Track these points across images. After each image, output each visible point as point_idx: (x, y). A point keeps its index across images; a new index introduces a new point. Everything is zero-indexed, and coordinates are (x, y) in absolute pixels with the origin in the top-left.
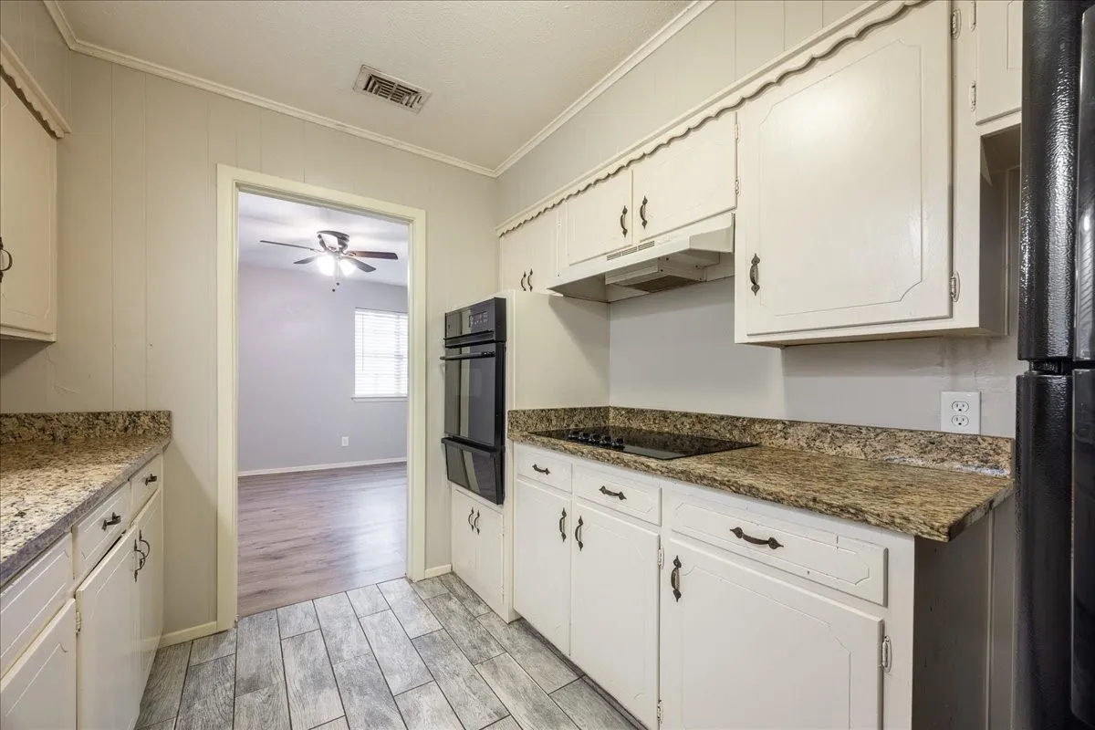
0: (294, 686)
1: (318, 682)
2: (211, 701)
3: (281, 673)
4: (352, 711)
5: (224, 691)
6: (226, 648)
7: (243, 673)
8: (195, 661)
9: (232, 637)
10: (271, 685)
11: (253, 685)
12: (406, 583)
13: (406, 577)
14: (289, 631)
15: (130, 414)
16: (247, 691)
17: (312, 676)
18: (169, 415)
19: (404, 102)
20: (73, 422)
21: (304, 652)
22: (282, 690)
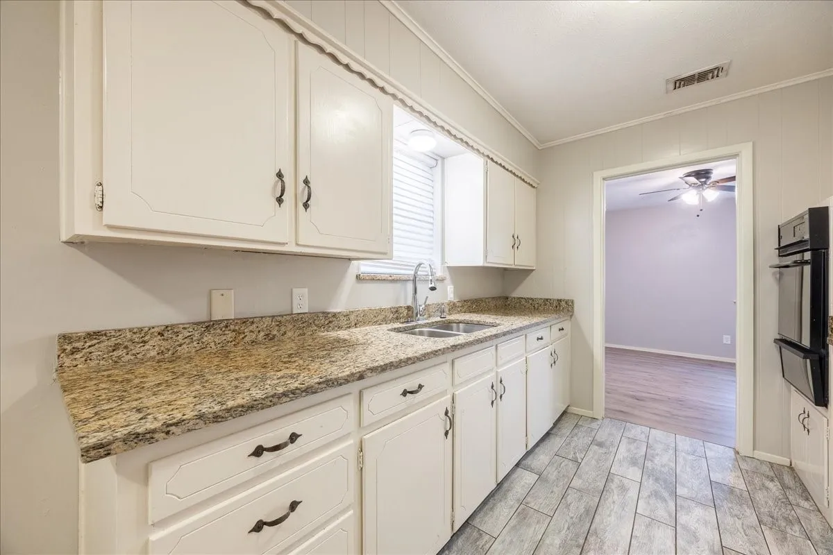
0: (619, 456)
1: (634, 462)
2: (581, 440)
3: (616, 448)
4: (645, 483)
5: (588, 440)
6: (594, 425)
7: (598, 438)
8: (580, 423)
9: (599, 423)
10: (609, 449)
11: (600, 445)
12: (733, 453)
13: (734, 449)
14: (627, 434)
15: (558, 300)
16: (597, 445)
17: (631, 458)
18: (572, 302)
19: (710, 78)
20: (540, 302)
21: (632, 447)
22: (613, 454)
